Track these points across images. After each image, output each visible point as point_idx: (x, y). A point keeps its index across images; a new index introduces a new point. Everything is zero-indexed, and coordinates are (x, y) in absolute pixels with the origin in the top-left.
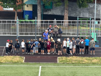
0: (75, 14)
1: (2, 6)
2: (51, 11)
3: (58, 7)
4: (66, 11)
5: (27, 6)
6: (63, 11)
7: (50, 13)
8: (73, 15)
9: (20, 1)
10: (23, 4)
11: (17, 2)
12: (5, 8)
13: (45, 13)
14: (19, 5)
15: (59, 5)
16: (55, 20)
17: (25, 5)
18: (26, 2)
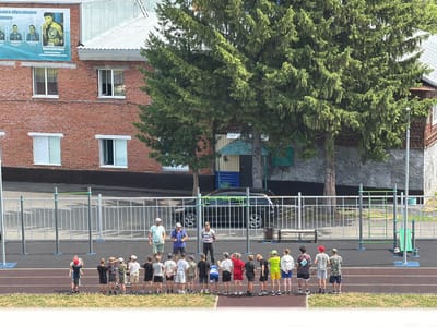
0: (353, 178)
1: (158, 160)
2: (289, 172)
3: (309, 161)
4: (329, 171)
5: (226, 160)
6: (321, 172)
7: (287, 177)
8: (349, 182)
9: (205, 148)
10: (214, 155)
11: (199, 150)
12: (167, 165)
13: (273, 178)
14: (204, 158)
15: (309, 156)
16: (300, 196)
17: (220, 156)
18: (223, 149)
